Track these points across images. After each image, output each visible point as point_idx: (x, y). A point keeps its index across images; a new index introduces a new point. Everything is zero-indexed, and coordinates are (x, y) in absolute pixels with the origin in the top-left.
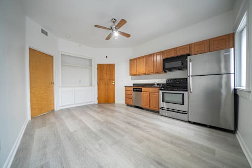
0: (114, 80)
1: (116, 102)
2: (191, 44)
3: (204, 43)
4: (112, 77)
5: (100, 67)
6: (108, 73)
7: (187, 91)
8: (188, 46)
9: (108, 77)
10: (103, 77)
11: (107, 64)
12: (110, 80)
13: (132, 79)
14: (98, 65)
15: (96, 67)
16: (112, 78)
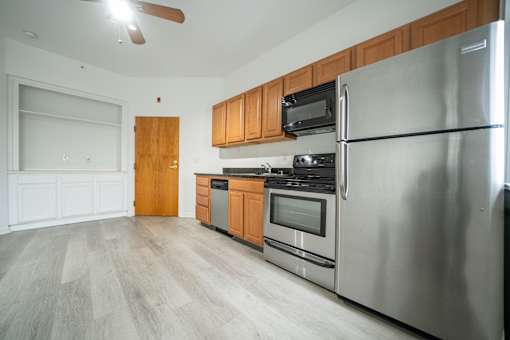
0: (176, 157)
1: (181, 214)
2: (356, 47)
3: (394, 38)
4: (172, 150)
5: (143, 125)
6: (161, 139)
7: (333, 191)
8: (348, 54)
9: (163, 150)
10: (149, 147)
11: (160, 118)
12: (165, 157)
13: (221, 157)
14: (137, 118)
15: (133, 123)
16: (171, 154)
